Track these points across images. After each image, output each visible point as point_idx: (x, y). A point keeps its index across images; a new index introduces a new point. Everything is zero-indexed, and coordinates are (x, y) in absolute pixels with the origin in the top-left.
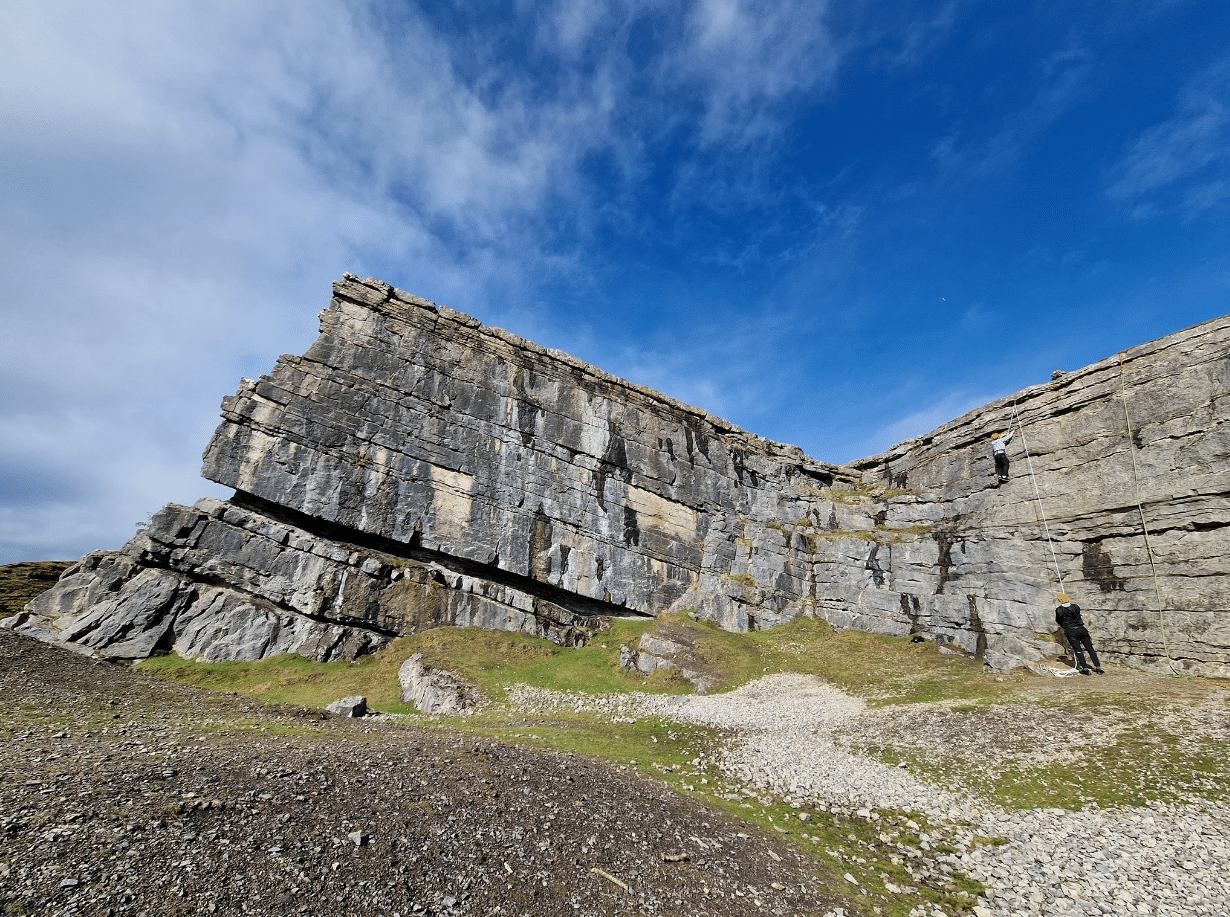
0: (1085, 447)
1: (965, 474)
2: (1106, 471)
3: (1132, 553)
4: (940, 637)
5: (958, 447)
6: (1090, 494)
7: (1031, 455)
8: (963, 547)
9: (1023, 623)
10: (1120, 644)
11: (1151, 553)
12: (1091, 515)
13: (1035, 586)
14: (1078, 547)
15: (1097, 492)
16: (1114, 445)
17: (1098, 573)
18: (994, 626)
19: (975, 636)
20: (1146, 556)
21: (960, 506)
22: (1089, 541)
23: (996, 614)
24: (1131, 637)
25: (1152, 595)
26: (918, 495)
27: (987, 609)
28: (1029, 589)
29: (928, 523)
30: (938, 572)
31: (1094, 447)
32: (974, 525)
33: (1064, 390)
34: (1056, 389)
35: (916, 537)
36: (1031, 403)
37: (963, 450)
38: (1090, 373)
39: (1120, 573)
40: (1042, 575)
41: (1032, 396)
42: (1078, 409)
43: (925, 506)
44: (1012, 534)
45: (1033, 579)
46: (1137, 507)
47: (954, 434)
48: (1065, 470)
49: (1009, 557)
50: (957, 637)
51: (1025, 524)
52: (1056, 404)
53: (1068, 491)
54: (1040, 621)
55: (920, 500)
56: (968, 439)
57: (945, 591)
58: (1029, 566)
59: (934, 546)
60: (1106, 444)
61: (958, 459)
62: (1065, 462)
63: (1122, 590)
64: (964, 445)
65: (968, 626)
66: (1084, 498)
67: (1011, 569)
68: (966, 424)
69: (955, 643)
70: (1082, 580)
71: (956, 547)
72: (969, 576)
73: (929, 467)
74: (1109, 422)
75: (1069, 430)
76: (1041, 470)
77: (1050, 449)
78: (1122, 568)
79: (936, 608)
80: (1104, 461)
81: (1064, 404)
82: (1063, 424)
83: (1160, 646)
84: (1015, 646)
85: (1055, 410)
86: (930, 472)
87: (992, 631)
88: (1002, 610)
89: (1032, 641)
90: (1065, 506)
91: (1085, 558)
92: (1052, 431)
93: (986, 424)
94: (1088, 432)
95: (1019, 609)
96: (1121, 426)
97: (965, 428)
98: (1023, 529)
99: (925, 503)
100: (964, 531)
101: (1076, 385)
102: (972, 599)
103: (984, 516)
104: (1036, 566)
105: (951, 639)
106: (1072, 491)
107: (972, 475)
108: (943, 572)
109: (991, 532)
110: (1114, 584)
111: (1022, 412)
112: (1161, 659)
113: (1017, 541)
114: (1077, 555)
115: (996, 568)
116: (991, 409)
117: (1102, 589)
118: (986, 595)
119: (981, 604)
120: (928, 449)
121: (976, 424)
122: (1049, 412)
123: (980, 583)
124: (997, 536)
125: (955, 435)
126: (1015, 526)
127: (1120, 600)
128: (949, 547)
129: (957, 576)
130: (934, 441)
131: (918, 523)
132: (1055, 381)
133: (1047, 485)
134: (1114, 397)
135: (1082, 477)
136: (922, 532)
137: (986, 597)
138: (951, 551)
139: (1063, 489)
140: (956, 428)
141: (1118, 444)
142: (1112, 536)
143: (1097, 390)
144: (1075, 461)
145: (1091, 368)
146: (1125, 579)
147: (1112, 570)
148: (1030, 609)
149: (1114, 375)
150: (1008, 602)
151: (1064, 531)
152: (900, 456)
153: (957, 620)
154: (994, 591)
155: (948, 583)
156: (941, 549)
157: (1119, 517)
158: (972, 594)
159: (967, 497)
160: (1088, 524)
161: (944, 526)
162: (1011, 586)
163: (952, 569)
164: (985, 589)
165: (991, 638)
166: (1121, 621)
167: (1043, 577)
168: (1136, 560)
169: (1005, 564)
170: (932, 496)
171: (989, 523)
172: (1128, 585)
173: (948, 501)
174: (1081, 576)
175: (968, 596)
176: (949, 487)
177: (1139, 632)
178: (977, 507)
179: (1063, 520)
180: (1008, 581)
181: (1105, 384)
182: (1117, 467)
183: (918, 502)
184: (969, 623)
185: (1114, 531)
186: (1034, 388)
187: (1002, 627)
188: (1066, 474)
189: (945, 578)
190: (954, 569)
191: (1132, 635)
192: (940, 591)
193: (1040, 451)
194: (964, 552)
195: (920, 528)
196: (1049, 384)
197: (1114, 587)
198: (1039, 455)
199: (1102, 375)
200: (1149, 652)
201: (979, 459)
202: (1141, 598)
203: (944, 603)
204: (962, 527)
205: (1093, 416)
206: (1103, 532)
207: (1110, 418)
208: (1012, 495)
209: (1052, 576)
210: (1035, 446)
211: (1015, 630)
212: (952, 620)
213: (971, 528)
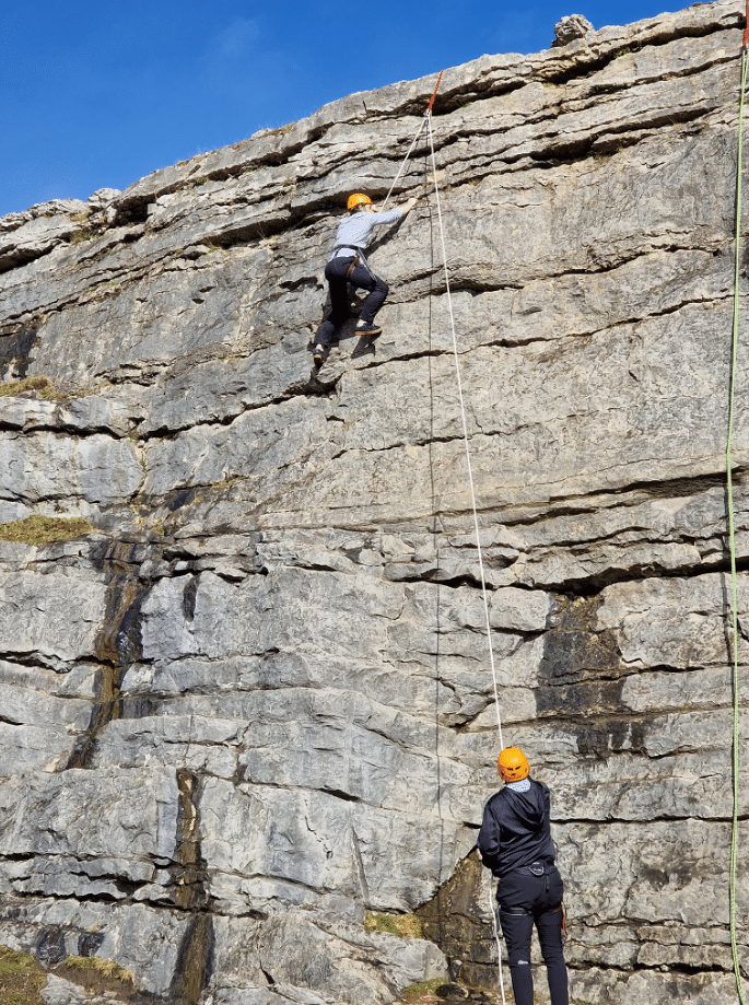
0: (608, 277)
1: (236, 336)
2: (654, 358)
3: (682, 631)
4: (52, 936)
5: (229, 240)
6: (600, 430)
7: (458, 287)
8: (189, 595)
9: (335, 873)
10: (610, 934)
11: (733, 630)
12: (593, 502)
13: (397, 739)
14: (535, 610)
15: (619, 424)
16: (690, 276)
17: (580, 697)
18: (248, 885)
19: (179, 924)
20: (717, 640)
21: (199, 455)
22: (569, 589)
23: (261, 839)
24: (645, 910)
25: (719, 765)
26: (64, 402)
27: (233, 823)
28: (377, 751)
29: (82, 511)
30: (86, 687)
31: (635, 279)
32: (236, 522)
33: (583, 84)
34: (559, 79)
35: (33, 554)
36: (476, 114)
37: (244, 252)
38: (659, 40)
39: (640, 695)
40: (421, 702)
41: (484, 91)
42: (609, 150)
43: (85, 446)
44: (353, 555)
45: (391, 713)
46: (719, 478)
47: (229, 190)
48: (539, 348)
49: (332, 636)
50: (114, 935)
51: (393, 525)
52: (551, 126)
53: (543, 417)
54: (388, 866)
55: (68, 419)
56: (269, 212)
57: (103, 757)
58: (388, 668)
59: (89, 592)
60: (667, 273)
61: (225, 281)
62: (544, 323)
63: (638, 751)
64: (251, 234)
65: (157, 891)
66: (582, 439)
67: (335, 675)
68: (272, 161)
69: (103, 958)
70: (530, 721)
71: (167, 593)
72: (194, 700)
73: (121, 305)
74: (689, 201)
75: (572, 217)
76: (472, 341)
77: (509, 276)
78: (647, 678)
79: (59, 823)
80: (654, 324)
81: (572, 129)
82: (561, 192)
83: (720, 935)
84: (307, 957)
85: (546, 142)
86: (118, 321)
87: (238, 906)
88: (282, 827)
89: (362, 936)
90: (525, 467)
91: (549, 647)
92: (524, 215)
93: (336, 164)
94: (627, 226)
95: (339, 822)
96: (715, 217)
97: (266, 175)
98: (389, 542)
99: (84, 433)
100: (201, 537)
101: (614, 74)
102: (191, 783)
103: (272, 492)
104: (406, 672)
105: (91, 942)
106: (553, 419)
107: (260, 343)
108: (107, 684)
109: (290, 544)
110: (618, 732)
111: (452, 140)
112: (718, 980)
113: (365, 580)
114: (529, 635)
115: (286, 670)
116: (361, 114)
117: (583, 750)
118: (241, 770)
119: (216, 803)
120: (130, 239)
121: (302, 164)
122: (530, 147)
123: (226, 727)
124: (308, 559)
125: (231, 195)
126: (366, 531)
127: (626, 786)
128: (143, 594)
129: (150, 702)
130: (156, 212)
131: (46, 510)
132: (561, 51)
133: (484, 392)
134: (713, 121)
135: (586, 374)
136: (54, 540)
137: (239, 776)
138: (148, 607)
139: (527, 410)
140: (236, 172)
141: (701, 273)
142: (636, 573)
143: (674, 96)
144: (576, 323)
145: (668, 21)
146: (650, 714)
147: (619, 687)
148: (367, 820)
149: (721, 54)
150: (305, 795)
151: (508, 553)
152: (26, 258)
153: (124, 867)
154: (272, 753)
155: (119, 726)
156: (113, 599)
157: (666, 510)
158: (195, 764)
159: (228, 420)
160: (577, 529)
161: (134, 523)
162: (325, 738)
163: (136, 677)
164: (241, 748)
165: (229, 932)
166: (622, 855)
167: (421, 711)
168: (692, 652)
169: (319, 658)
170: (113, 408)
171: (284, 516)
172: (659, 734)
173: (163, 433)
174: (528, 706)
175: (182, 775)
176: (177, 381)
177: (669, 892)
178: (253, 460)
179: (511, 514)
180: (319, 718)
181: (696, 78)
182: (688, 349)
183: (61, 430)
184: (164, 876)
185: (646, 556)
186: (494, 64)
187: (269, 887)
188: (543, 359)
189: (108, 708)
190: (146, 674)
191: (650, 902)
192: (82, 756)
193: (482, 276)
194: (189, 613)
195: (49, 526)
196: (543, 58)
197: (618, 742)
198: (476, 289)
199: (692, 51)
200: (688, 959)
201: (291, 286)
202: (687, 777)
203: (93, 804)
204: (196, 526)
205: (649, 177)
206: (619, 559)
207: (693, 190)
208: (374, 418)
209: (446, 707)
210: (471, 256)
211: (309, 898)
212: (108, 867)
213: (224, 529)
